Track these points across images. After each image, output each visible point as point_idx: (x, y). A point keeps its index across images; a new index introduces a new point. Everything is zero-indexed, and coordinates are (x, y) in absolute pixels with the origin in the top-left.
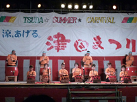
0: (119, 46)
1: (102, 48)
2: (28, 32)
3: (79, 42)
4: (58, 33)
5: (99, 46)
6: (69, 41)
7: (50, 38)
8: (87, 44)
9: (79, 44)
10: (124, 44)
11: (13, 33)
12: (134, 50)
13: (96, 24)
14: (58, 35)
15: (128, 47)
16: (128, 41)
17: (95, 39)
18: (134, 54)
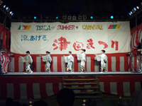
0: (106, 46)
1: (94, 48)
2: (40, 37)
3: (77, 44)
4: (62, 37)
5: (92, 46)
6: (69, 43)
7: (56, 41)
10: (110, 44)
11: (29, 38)
12: (117, 49)
13: (89, 30)
14: (62, 39)
15: (112, 46)
16: (113, 43)
17: (88, 41)
18: (117, 52)
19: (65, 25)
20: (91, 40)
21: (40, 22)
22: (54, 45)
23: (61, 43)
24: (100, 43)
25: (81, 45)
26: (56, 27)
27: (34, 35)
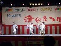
2: (17, 15)
3: (38, 19)
4: (29, 15)
5: (46, 20)
8: (41, 19)
12: (60, 22)
13: (44, 11)
14: (29, 16)
15: (57, 20)
17: (43, 17)
19: (31, 8)
20: (45, 17)
21: (17, 7)
22: (25, 19)
23: (29, 18)
24: (50, 18)
25: (40, 19)
26: (26, 10)
27: (14, 14)
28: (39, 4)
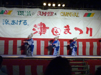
0: (81, 32)
1: (70, 33)
2: (20, 21)
3: (55, 29)
4: (41, 23)
5: (68, 32)
6: (48, 28)
7: (35, 26)
9: (55, 30)
10: (85, 31)
11: (10, 22)
12: (91, 35)
13: (66, 17)
15: (87, 33)
16: (88, 29)
17: (65, 27)
18: (91, 38)
20: (68, 26)
21: (21, 8)
24: (76, 29)
25: (58, 30)
26: (37, 13)
27: (15, 19)
28: (59, 5)
